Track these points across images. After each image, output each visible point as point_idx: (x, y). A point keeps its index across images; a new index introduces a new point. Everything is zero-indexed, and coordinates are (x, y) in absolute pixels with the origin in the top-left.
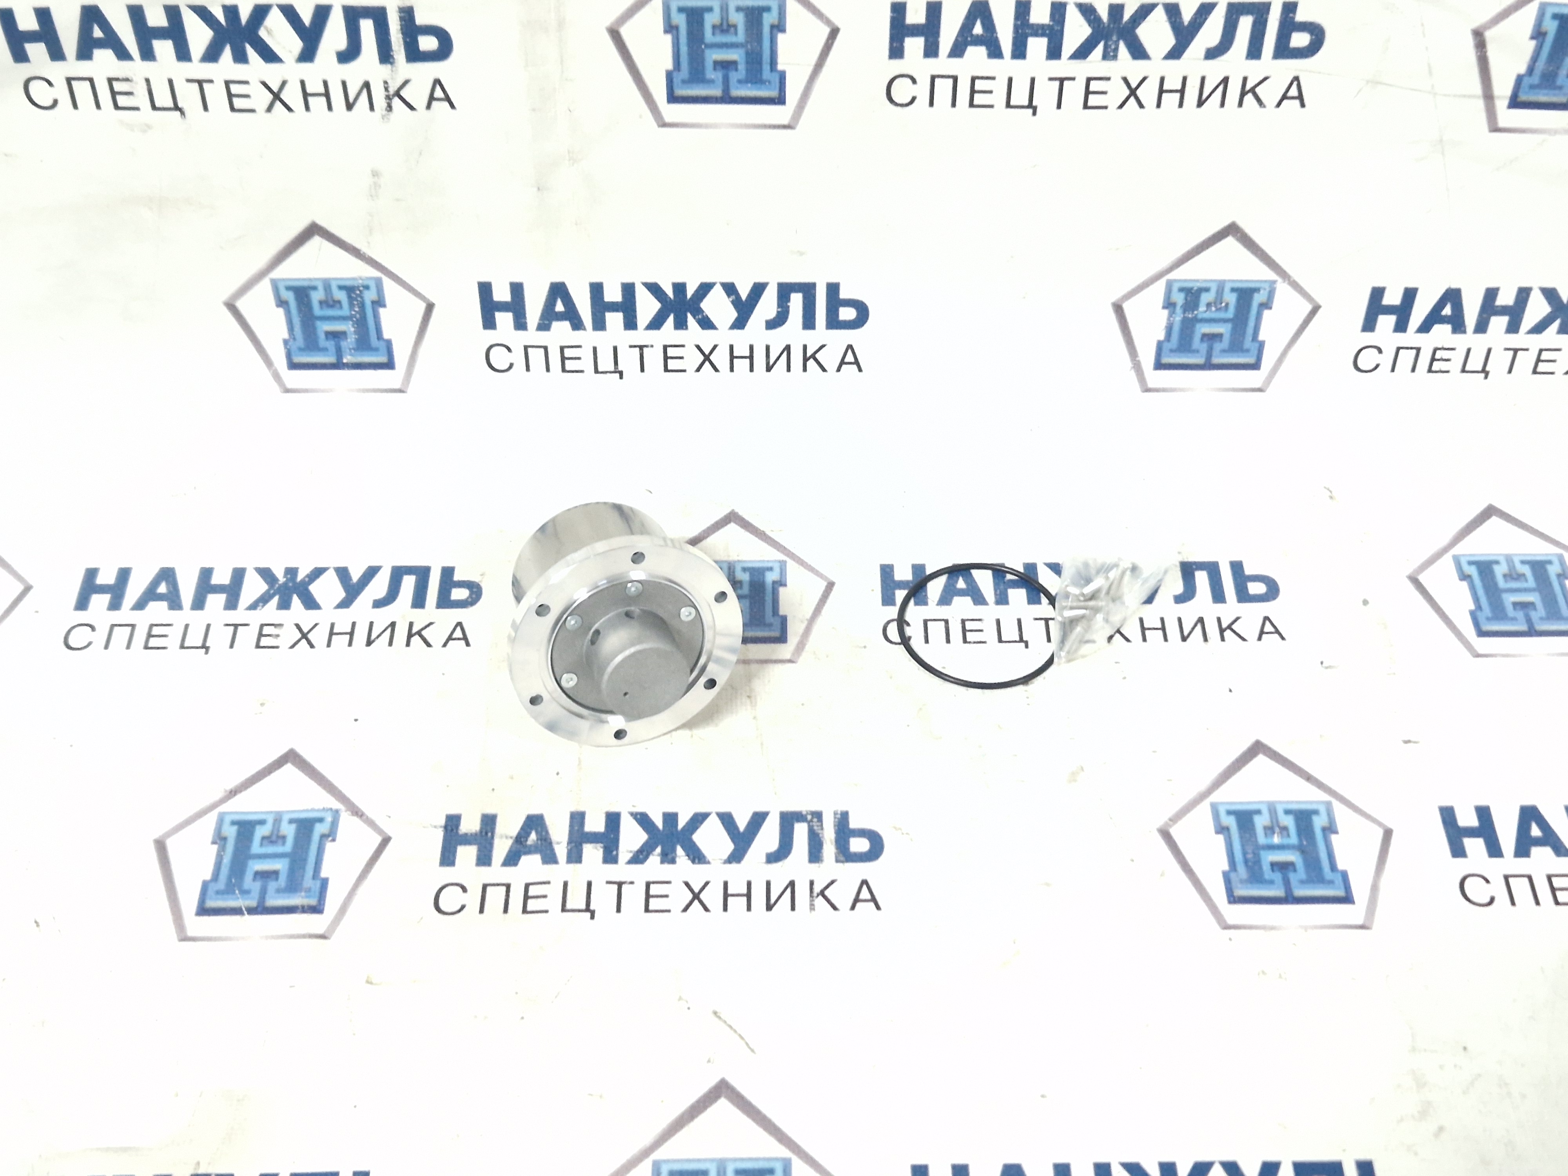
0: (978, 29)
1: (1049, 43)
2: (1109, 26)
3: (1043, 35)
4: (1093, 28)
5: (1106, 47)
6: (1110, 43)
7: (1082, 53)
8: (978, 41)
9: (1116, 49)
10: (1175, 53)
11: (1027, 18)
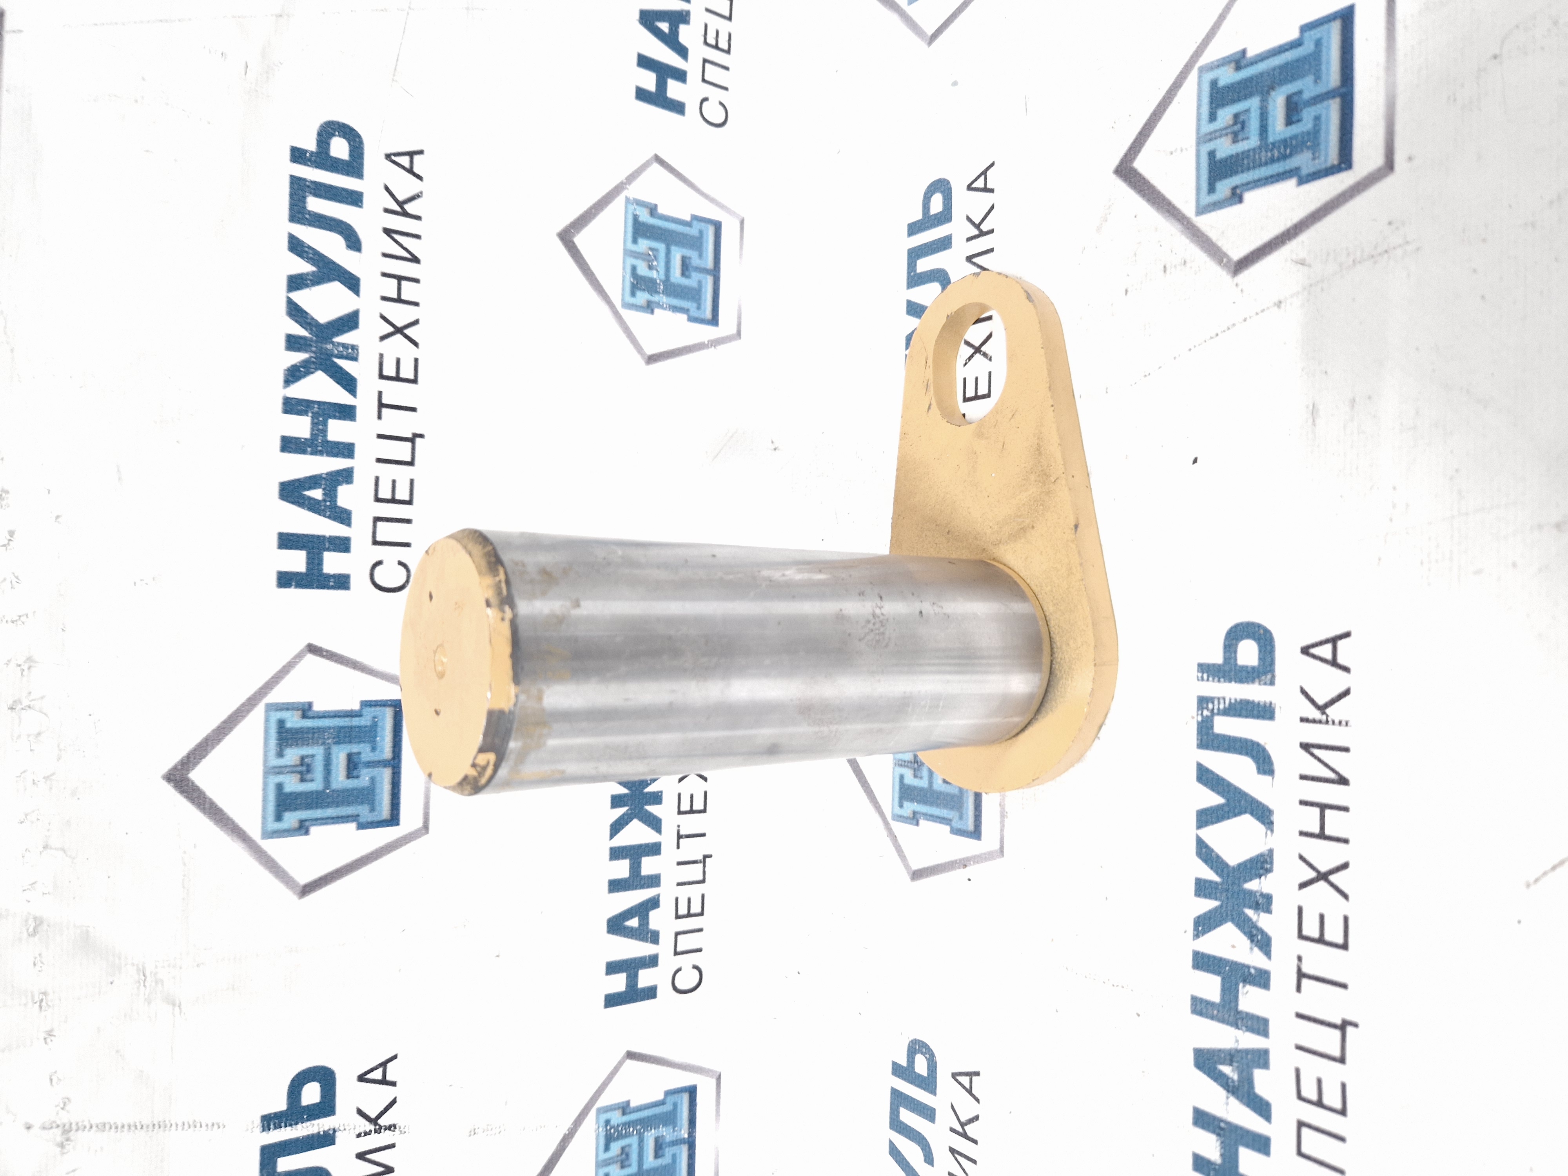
0: (317, 494)
1: (335, 417)
2: (314, 352)
3: (325, 424)
4: (316, 369)
5: (341, 357)
6: (336, 352)
7: (349, 383)
8: (331, 494)
9: (345, 346)
10: (353, 283)
11: (303, 440)
